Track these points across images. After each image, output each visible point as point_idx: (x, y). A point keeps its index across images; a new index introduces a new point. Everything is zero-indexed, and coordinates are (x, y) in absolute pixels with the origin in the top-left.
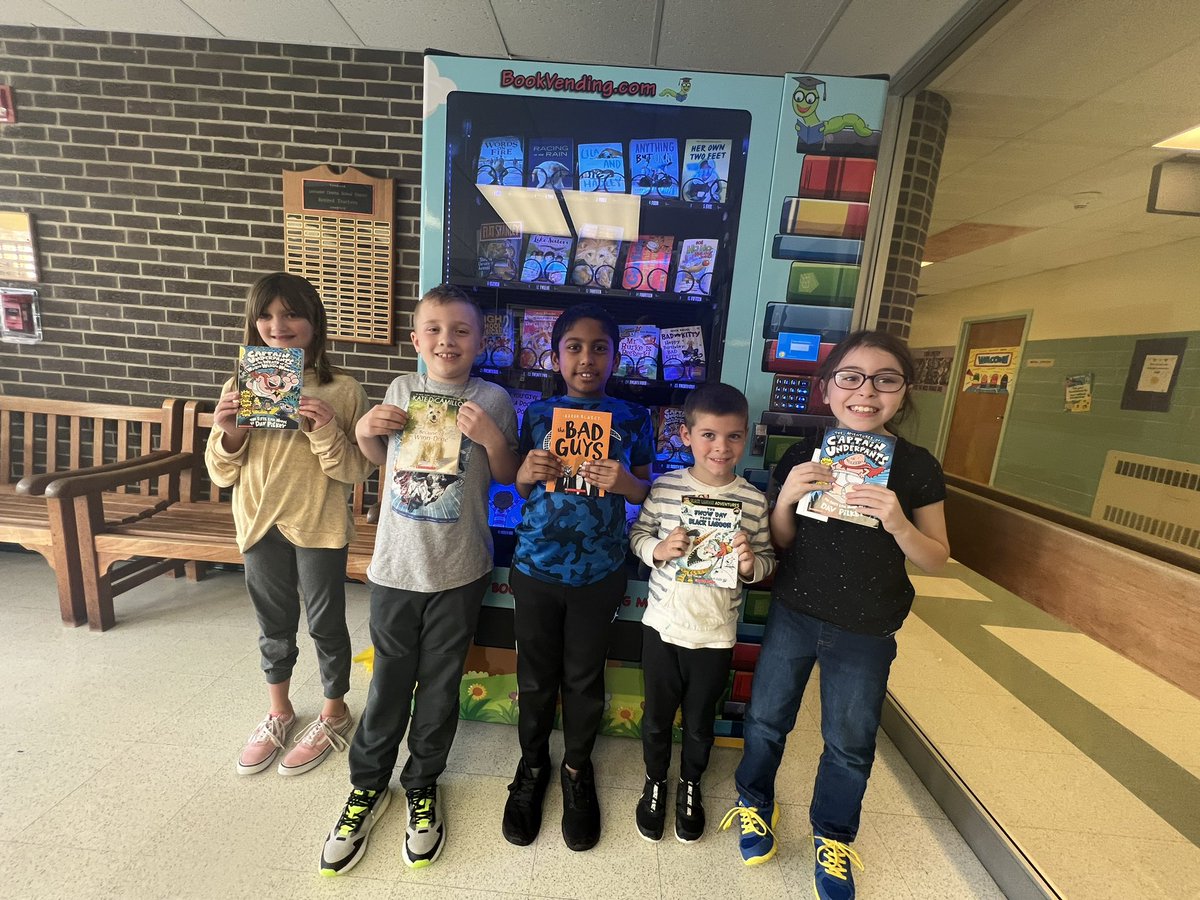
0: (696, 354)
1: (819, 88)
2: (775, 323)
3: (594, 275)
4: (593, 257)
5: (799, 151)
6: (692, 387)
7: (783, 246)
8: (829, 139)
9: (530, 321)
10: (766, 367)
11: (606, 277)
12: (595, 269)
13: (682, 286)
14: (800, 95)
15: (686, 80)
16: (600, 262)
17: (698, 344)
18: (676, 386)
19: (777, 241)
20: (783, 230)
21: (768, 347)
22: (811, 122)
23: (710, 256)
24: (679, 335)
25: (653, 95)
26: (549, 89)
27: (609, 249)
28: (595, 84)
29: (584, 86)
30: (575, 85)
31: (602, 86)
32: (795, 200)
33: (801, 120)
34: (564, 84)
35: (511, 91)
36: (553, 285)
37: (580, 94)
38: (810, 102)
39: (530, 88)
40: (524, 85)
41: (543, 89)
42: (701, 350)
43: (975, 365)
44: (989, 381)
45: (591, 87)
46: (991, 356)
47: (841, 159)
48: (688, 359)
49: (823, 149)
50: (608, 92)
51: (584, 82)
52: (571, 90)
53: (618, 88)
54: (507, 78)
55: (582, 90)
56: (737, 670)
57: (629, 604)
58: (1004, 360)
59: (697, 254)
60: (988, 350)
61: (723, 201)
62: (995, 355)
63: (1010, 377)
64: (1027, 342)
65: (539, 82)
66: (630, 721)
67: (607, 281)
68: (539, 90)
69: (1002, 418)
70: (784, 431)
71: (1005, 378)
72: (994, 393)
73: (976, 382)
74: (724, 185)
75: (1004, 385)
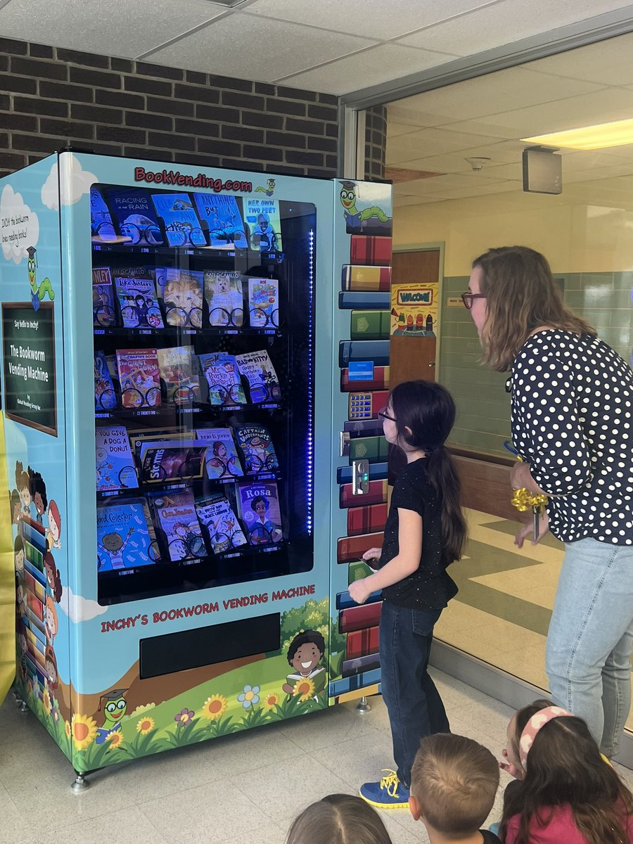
0: (270, 376)
1: (355, 189)
2: (346, 356)
3: (187, 317)
4: (181, 300)
5: (348, 232)
6: (276, 406)
7: (345, 300)
8: (364, 223)
9: (125, 361)
10: (344, 389)
11: (196, 318)
12: (186, 312)
13: (255, 321)
14: (344, 194)
15: (272, 181)
16: (188, 304)
17: (269, 366)
18: (263, 407)
19: (341, 296)
20: (344, 288)
21: (343, 373)
22: (353, 212)
23: (274, 294)
24: (252, 360)
25: (250, 191)
26: (174, 184)
27: (194, 292)
28: (208, 181)
29: (200, 183)
30: (193, 181)
31: (214, 183)
32: (348, 266)
33: (347, 211)
34: (185, 180)
35: (143, 184)
36: (153, 329)
37: (197, 188)
38: (350, 199)
39: (159, 182)
40: (154, 180)
41: (169, 183)
42: (274, 373)
43: (398, 304)
44: (415, 323)
45: (206, 184)
46: (413, 293)
47: (373, 237)
48: (266, 382)
49: (362, 231)
50: (218, 188)
51: (200, 179)
52: (191, 186)
53: (225, 185)
54: (140, 174)
55: (199, 186)
56: (348, 632)
57: (267, 600)
58: (425, 297)
59: (263, 292)
60: (408, 286)
61: (280, 249)
62: (416, 292)
63: (434, 318)
64: (444, 278)
65: (165, 178)
66: (276, 705)
67: (197, 321)
68: (166, 185)
69: (434, 364)
70: (359, 434)
71: (429, 319)
72: (420, 337)
73: (401, 323)
74: (279, 236)
75: (429, 327)
